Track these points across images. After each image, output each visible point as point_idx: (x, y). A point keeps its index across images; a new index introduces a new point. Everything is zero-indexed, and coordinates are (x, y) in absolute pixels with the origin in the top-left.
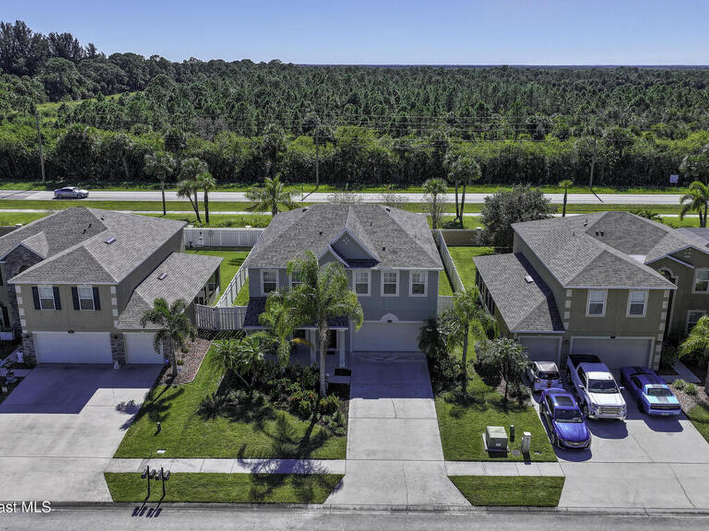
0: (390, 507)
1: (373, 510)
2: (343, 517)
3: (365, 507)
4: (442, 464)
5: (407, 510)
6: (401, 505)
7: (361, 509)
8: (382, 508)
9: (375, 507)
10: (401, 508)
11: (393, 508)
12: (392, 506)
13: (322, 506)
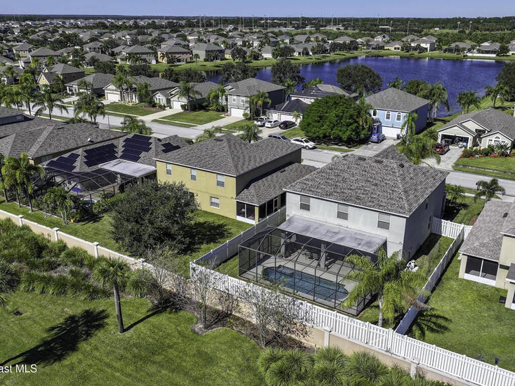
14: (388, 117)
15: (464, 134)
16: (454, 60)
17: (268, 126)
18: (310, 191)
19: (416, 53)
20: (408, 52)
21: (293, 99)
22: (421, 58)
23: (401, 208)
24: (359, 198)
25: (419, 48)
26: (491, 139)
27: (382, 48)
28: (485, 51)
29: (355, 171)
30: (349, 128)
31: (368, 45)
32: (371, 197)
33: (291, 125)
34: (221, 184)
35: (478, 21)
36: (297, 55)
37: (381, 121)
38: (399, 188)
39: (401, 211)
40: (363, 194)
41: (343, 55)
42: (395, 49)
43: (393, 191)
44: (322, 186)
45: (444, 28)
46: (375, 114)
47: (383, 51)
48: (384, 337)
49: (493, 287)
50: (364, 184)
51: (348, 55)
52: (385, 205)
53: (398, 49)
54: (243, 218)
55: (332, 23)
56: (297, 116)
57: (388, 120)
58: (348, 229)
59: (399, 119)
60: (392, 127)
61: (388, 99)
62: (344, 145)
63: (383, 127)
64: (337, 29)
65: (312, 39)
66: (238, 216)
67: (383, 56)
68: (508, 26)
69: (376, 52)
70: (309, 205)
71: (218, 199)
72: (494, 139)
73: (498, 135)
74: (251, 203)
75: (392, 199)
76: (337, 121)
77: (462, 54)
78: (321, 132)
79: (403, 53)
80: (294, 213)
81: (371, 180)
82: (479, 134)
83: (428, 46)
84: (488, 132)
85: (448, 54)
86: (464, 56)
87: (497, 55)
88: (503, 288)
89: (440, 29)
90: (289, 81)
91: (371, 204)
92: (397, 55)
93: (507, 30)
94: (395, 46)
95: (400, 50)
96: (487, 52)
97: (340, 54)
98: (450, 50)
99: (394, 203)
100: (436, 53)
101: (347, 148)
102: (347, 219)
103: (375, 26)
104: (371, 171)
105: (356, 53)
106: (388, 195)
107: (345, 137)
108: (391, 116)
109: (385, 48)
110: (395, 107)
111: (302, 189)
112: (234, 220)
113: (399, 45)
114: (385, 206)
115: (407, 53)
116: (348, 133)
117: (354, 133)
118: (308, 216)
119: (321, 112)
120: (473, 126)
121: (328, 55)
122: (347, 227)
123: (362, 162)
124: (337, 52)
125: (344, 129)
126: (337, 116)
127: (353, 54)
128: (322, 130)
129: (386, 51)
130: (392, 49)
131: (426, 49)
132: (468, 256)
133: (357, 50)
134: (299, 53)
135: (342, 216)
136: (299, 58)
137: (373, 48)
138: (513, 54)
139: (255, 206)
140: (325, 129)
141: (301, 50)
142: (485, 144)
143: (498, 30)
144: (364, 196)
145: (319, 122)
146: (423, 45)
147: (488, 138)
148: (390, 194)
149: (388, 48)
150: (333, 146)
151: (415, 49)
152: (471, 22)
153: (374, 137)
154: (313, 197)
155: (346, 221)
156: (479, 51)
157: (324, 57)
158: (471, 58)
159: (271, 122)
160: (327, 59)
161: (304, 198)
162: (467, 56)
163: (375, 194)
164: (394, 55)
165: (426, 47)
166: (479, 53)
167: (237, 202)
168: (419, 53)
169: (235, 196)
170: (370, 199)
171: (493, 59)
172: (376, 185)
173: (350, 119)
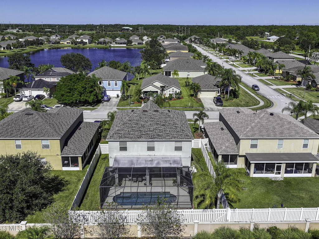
14: (109, 85)
15: (156, 90)
16: (104, 48)
17: (24, 100)
18: (126, 137)
19: (81, 45)
20: (76, 44)
21: (36, 79)
22: (84, 48)
23: (187, 136)
25: (82, 42)
26: (170, 90)
27: (59, 43)
28: (120, 43)
29: (146, 119)
30: (92, 94)
31: (49, 41)
32: (166, 133)
33: (42, 97)
34: (46, 147)
35: (101, 26)
36: (3, 50)
37: (105, 87)
39: (188, 138)
41: (35, 48)
42: (67, 43)
43: (176, 127)
44: (131, 133)
45: (84, 30)
46: (100, 83)
47: (60, 45)
48: (224, 214)
49: (236, 169)
50: (156, 126)
51: (38, 48)
52: (177, 136)
53: (69, 43)
54: (69, 168)
55: (10, 28)
56: (46, 91)
57: (116, 86)
58: (156, 156)
59: (116, 85)
60: (113, 90)
61: (106, 73)
62: (88, 106)
63: (107, 91)
64: (17, 31)
65: (6, 38)
66: (63, 168)
67: (60, 48)
68: (119, 29)
69: (56, 45)
70: (127, 147)
71: (44, 158)
72: (171, 90)
73: (173, 88)
74: (75, 155)
75: (178, 132)
76: (83, 91)
77: (108, 45)
78: (74, 99)
79: (73, 45)
80: (115, 155)
81: (159, 123)
82: (163, 88)
83: (87, 41)
84: (167, 86)
85: (100, 45)
86: (110, 46)
87: (127, 45)
88: (241, 168)
89: (83, 31)
90: (25, 68)
91: (168, 137)
92: (70, 47)
93: (119, 31)
94: (67, 42)
95: (70, 44)
96: (121, 44)
97: (33, 48)
98: (100, 43)
100: (93, 45)
101: (92, 107)
102: (154, 150)
103: (43, 29)
104: (155, 117)
105: (43, 47)
106: (175, 130)
107: (90, 100)
108: (111, 83)
109: (61, 43)
110: (112, 78)
111: (119, 137)
112: (61, 171)
113: (69, 41)
115: (75, 46)
116: (92, 97)
117: (95, 97)
118: (126, 154)
119: (70, 86)
120: (158, 84)
121: (25, 48)
122: (155, 155)
123: (146, 113)
124: (30, 47)
125: (89, 95)
126: (83, 87)
127: (41, 48)
128: (74, 98)
129: (61, 45)
130: (66, 43)
131: (87, 43)
132: (222, 155)
133: (42, 45)
134: (4, 48)
135: (151, 149)
136: (4, 51)
137: (53, 43)
138: (134, 44)
139: (78, 157)
140: (76, 97)
141: (5, 46)
142: (167, 93)
143: (115, 31)
144: (161, 133)
145: (70, 93)
146: (84, 40)
147: (168, 90)
149: (62, 43)
150: (82, 107)
151: (80, 43)
152: (103, 27)
153: (106, 98)
154: (128, 141)
155: (154, 151)
156: (116, 43)
157: (23, 50)
158: (114, 47)
159: (27, 97)
160: (26, 51)
161: (122, 143)
162: (111, 46)
163: (167, 131)
164: (67, 47)
165: (86, 41)
166: (117, 44)
167: (62, 157)
168: (83, 45)
169: (59, 153)
171: (125, 47)
172: (164, 125)
173: (91, 88)
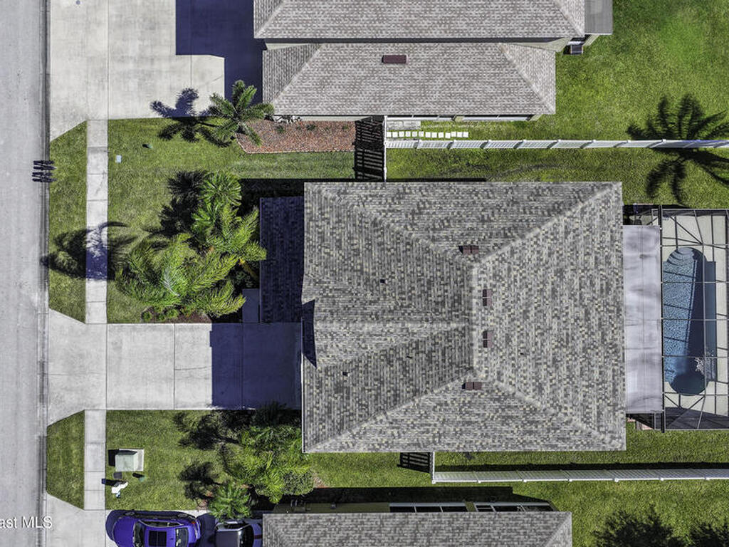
0: (46, 360)
1: (43, 347)
2: (35, 325)
3: (46, 341)
4: (103, 407)
5: (43, 374)
6: (48, 370)
7: (44, 338)
8: (46, 354)
9: (45, 349)
10: (45, 369)
11: (45, 364)
12: (47, 362)
13: (47, 306)
18: (615, 390)
24: (604, 287)
29: (532, 333)
32: (596, 267)
38: (556, 226)
40: (592, 285)
43: (567, 233)
44: (596, 375)
50: (565, 298)
52: (609, 233)
75: (589, 227)
81: (549, 287)
91: (613, 260)
99: (598, 219)
104: (521, 302)
106: (581, 237)
114: (612, 231)
144: (597, 281)
148: (577, 235)
163: (586, 262)
170: (601, 267)
172: (560, 273)
